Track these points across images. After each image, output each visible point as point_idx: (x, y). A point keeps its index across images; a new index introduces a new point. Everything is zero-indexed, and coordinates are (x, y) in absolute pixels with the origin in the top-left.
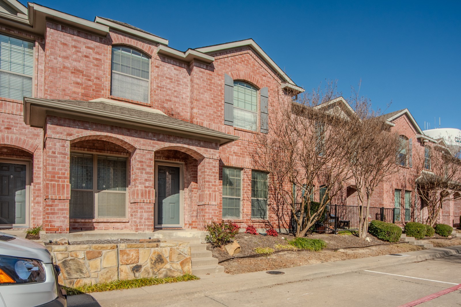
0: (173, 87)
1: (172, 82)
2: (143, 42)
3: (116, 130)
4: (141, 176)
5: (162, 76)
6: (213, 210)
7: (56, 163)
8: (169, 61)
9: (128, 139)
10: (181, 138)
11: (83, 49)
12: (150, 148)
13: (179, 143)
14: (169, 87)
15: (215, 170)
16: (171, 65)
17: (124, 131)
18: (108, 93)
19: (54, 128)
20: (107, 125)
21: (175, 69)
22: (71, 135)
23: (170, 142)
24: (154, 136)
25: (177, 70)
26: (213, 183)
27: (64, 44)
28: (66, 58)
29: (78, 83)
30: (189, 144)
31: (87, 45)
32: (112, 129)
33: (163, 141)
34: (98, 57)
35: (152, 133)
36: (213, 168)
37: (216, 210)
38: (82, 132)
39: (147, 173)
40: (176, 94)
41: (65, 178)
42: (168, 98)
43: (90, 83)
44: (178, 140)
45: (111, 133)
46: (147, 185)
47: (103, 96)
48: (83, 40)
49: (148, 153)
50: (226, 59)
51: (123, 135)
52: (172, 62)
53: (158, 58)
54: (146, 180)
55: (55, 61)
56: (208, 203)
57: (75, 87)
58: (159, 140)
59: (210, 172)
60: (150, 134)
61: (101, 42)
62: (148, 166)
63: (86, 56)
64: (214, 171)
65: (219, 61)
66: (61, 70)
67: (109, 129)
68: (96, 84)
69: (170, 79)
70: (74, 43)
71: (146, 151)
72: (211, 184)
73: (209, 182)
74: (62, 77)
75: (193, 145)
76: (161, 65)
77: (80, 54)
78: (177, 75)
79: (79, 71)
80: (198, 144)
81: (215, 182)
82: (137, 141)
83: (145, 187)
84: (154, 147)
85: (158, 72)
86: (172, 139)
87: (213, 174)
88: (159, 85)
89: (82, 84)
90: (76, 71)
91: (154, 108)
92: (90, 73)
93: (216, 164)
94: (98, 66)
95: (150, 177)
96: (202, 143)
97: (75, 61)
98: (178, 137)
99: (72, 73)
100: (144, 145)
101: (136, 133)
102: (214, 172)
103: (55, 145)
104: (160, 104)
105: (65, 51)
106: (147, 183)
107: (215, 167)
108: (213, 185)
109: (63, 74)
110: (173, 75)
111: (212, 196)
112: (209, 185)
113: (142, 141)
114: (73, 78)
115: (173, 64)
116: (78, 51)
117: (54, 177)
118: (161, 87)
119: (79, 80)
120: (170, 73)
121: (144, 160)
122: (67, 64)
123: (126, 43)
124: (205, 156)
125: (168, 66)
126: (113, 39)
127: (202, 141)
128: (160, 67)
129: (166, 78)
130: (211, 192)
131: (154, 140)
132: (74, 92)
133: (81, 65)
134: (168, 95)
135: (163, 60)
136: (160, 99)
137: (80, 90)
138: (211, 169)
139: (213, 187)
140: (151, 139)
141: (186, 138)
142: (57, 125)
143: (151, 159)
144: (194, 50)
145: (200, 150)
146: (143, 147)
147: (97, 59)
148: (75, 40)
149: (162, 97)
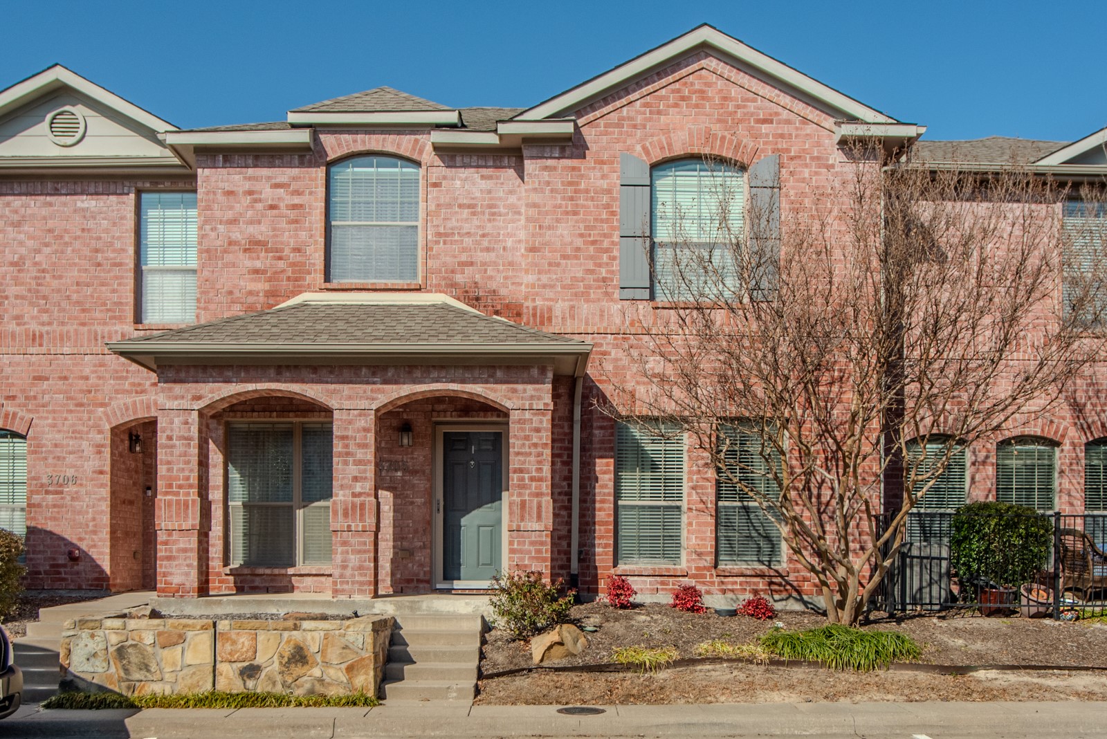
0: (478, 227)
1: (474, 214)
2: (399, 133)
3: (288, 374)
4: (344, 470)
5: (449, 206)
7: (174, 458)
8: (466, 160)
9: (312, 391)
10: (443, 367)
11: (268, 193)
12: (363, 404)
13: (437, 382)
14: (467, 227)
15: (541, 438)
16: (473, 170)
17: (305, 373)
18: (320, 277)
19: (170, 389)
20: (268, 367)
21: (483, 177)
22: (199, 398)
23: (414, 382)
24: (374, 374)
25: (490, 178)
26: (534, 474)
27: (230, 193)
28: (234, 221)
29: (256, 271)
30: (463, 381)
31: (274, 181)
32: (279, 373)
33: (396, 383)
34: (296, 200)
35: (368, 367)
36: (535, 434)
37: (542, 543)
38: (220, 389)
39: (359, 463)
40: (485, 244)
41: (191, 486)
42: (464, 258)
43: (281, 264)
44: (435, 374)
45: (278, 381)
46: (358, 490)
47: (309, 288)
48: (264, 172)
49: (360, 415)
50: (625, 109)
51: (303, 381)
52: (474, 160)
53: (438, 162)
54: (355, 479)
55: (213, 235)
56: (519, 526)
57: (254, 280)
58: (385, 382)
59: (524, 444)
60: (364, 370)
61: (301, 164)
62: (361, 446)
63: (272, 207)
64: (535, 440)
65: (601, 122)
66: (225, 251)
67: (272, 372)
68: (293, 264)
69: (470, 206)
70: (247, 186)
71: (356, 412)
72: (526, 476)
73: (521, 471)
74: (226, 265)
75: (475, 381)
76: (445, 178)
77: (259, 206)
78: (489, 192)
79: (258, 243)
80: (489, 376)
81: (539, 470)
82: (334, 391)
83: (354, 495)
84: (373, 399)
85: (438, 198)
86: (418, 374)
87: (533, 450)
88: (442, 230)
89: (264, 272)
90: (254, 245)
91: (428, 291)
92: (282, 243)
93: (541, 422)
94: (296, 222)
95: (365, 471)
96: (499, 374)
97: (251, 222)
98: (434, 366)
99: (245, 250)
100: (350, 398)
101: (331, 372)
102: (535, 445)
103: (172, 423)
104: (445, 279)
105: (231, 208)
106: (358, 484)
107: (538, 430)
108: (532, 479)
109: (229, 258)
110: (478, 195)
111: (531, 508)
112: (523, 479)
113: (346, 389)
114: (247, 263)
115: (478, 167)
116: (256, 201)
117: (170, 486)
118: (446, 235)
119: (258, 264)
120: (469, 192)
121: (350, 433)
122: (236, 236)
123: (360, 148)
124: (509, 404)
125: (463, 176)
126: (328, 150)
127: (500, 367)
128: (444, 183)
129: (460, 206)
130: (527, 498)
131: (374, 383)
132: (250, 293)
133: (261, 231)
134: (464, 250)
135: (451, 164)
136: (445, 264)
137: (261, 286)
138: (527, 438)
139: (534, 484)
140: (368, 383)
141: (456, 367)
142: (175, 382)
143: (366, 430)
144: (511, 120)
145: (495, 391)
146: (347, 404)
147: (294, 207)
148: (250, 179)
149: (449, 259)
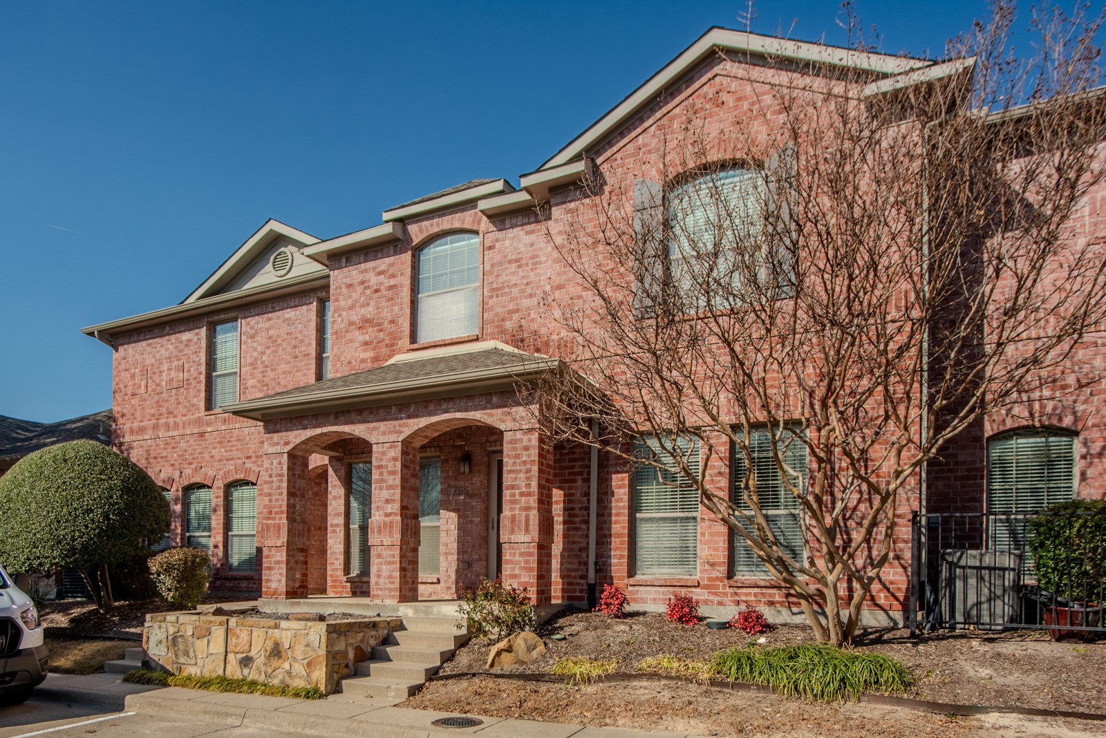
0: (523, 277)
1: (520, 267)
2: (463, 211)
3: (342, 418)
4: (379, 494)
5: (501, 263)
6: (522, 554)
7: (273, 491)
8: (514, 221)
9: (358, 430)
10: (451, 399)
11: (374, 280)
12: (392, 438)
13: (447, 412)
14: (514, 279)
15: (529, 456)
16: (519, 229)
17: (354, 416)
18: (407, 340)
19: (272, 438)
20: (330, 413)
21: (527, 233)
22: (287, 443)
23: (430, 414)
24: (400, 411)
25: (532, 232)
26: (524, 490)
27: (350, 286)
28: (352, 307)
29: (366, 343)
30: (466, 410)
31: (377, 270)
32: (337, 418)
33: (417, 416)
34: (392, 282)
35: (397, 405)
36: (525, 453)
37: (530, 554)
38: (300, 435)
39: (390, 487)
40: (529, 291)
41: (282, 512)
42: (511, 306)
43: (382, 335)
44: (444, 406)
45: (336, 424)
46: (389, 510)
47: (400, 351)
48: (371, 264)
49: (391, 447)
51: (352, 423)
52: (520, 220)
53: (492, 228)
54: (387, 501)
55: (339, 320)
56: (510, 538)
57: (365, 351)
58: (410, 417)
59: (515, 463)
60: (394, 408)
61: (395, 253)
62: (391, 473)
63: (377, 291)
64: (525, 458)
66: (347, 331)
67: (332, 418)
68: (390, 334)
69: (517, 260)
70: (360, 278)
71: (388, 445)
72: (517, 492)
73: (512, 487)
74: (347, 342)
75: (476, 409)
76: (497, 240)
77: (368, 292)
78: (532, 245)
79: (367, 321)
80: (487, 403)
81: (528, 486)
82: (375, 428)
83: (387, 515)
84: (401, 432)
85: (492, 258)
86: (432, 407)
87: (523, 468)
88: (495, 286)
89: (371, 343)
90: (366, 322)
91: (484, 340)
92: (382, 318)
93: (530, 440)
94: (392, 299)
95: (394, 494)
96: (495, 400)
97: (363, 306)
98: (444, 399)
99: (360, 328)
100: (384, 433)
101: (371, 413)
102: (525, 463)
103: (272, 464)
104: (497, 327)
105: (350, 297)
106: (390, 506)
107: (526, 448)
108: (522, 494)
109: (349, 336)
110: (523, 249)
111: (520, 521)
112: (514, 495)
113: (382, 426)
114: (360, 337)
115: (522, 225)
116: (366, 288)
117: (271, 513)
118: (498, 289)
119: (367, 338)
120: (516, 249)
121: (384, 463)
122: (354, 318)
123: (435, 230)
124: (502, 427)
125: (511, 235)
126: (413, 236)
127: (495, 393)
128: (497, 245)
129: (509, 262)
130: (517, 512)
131: (401, 419)
133: (369, 311)
134: (512, 299)
135: (502, 227)
136: (497, 315)
137: (369, 354)
138: (517, 456)
139: (523, 499)
140: (396, 419)
141: (461, 398)
142: (274, 432)
143: (395, 459)
144: (538, 171)
145: (492, 415)
146: (382, 439)
147: (391, 288)
148: (362, 272)
149: (500, 310)
